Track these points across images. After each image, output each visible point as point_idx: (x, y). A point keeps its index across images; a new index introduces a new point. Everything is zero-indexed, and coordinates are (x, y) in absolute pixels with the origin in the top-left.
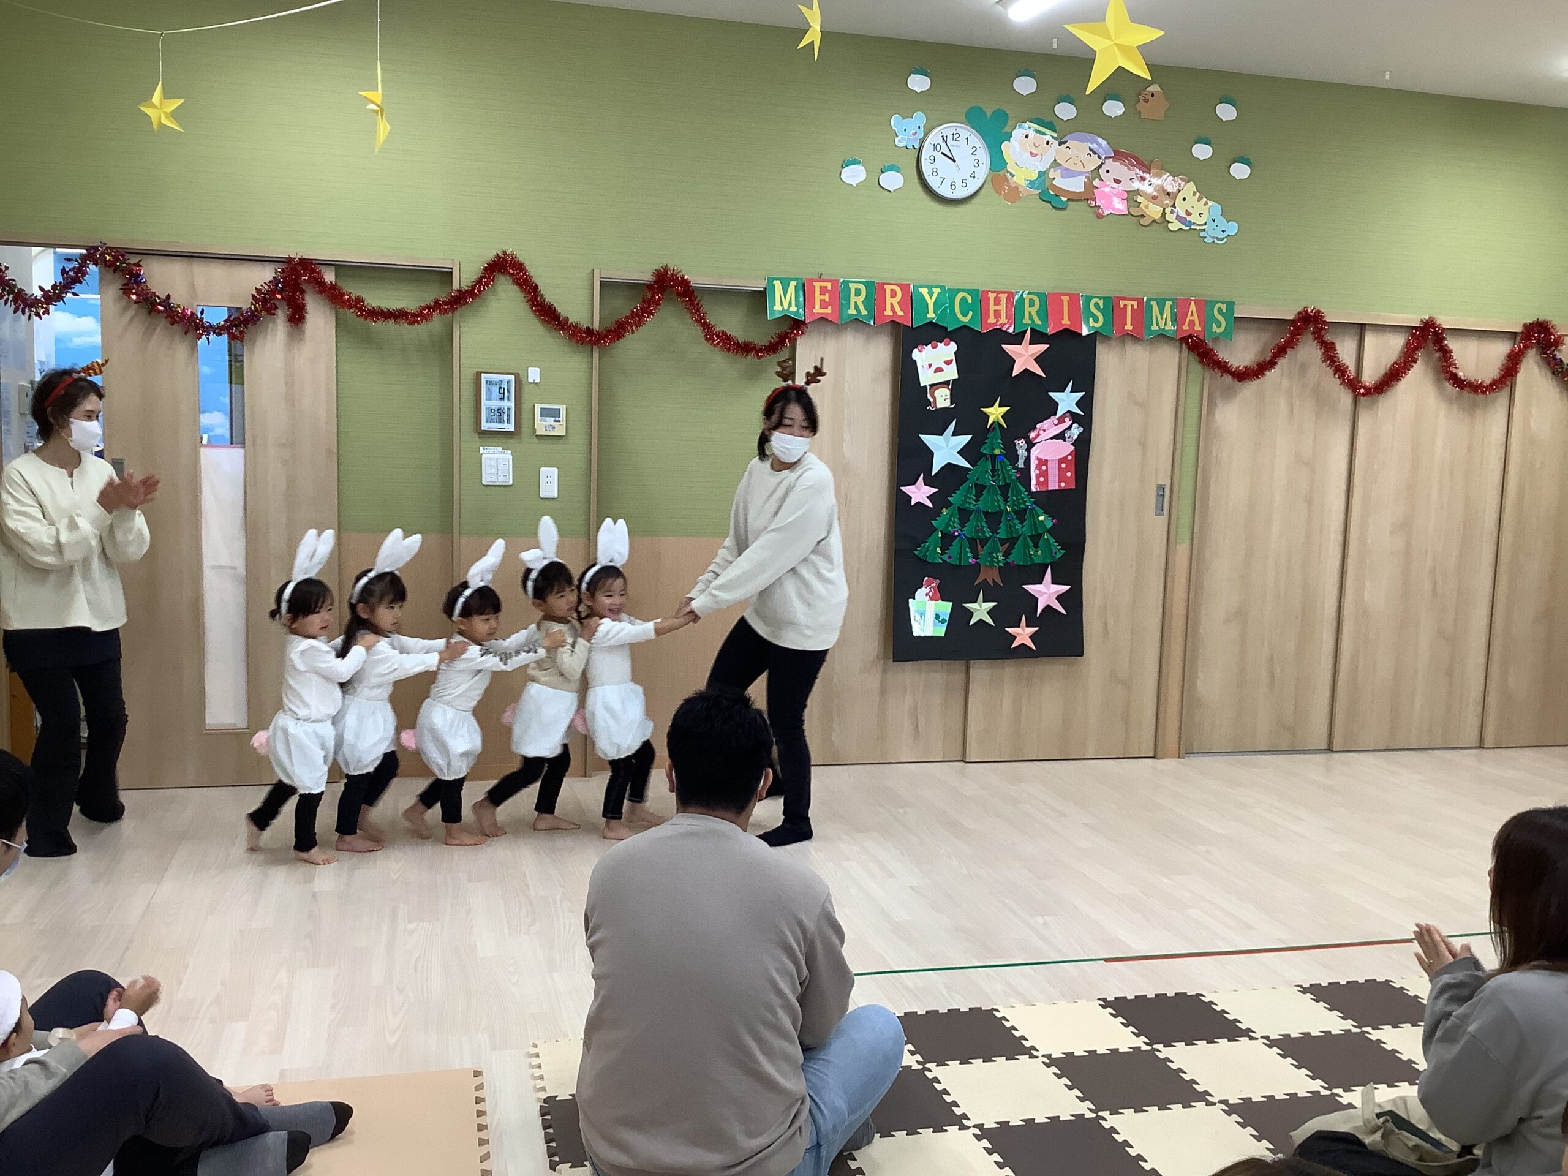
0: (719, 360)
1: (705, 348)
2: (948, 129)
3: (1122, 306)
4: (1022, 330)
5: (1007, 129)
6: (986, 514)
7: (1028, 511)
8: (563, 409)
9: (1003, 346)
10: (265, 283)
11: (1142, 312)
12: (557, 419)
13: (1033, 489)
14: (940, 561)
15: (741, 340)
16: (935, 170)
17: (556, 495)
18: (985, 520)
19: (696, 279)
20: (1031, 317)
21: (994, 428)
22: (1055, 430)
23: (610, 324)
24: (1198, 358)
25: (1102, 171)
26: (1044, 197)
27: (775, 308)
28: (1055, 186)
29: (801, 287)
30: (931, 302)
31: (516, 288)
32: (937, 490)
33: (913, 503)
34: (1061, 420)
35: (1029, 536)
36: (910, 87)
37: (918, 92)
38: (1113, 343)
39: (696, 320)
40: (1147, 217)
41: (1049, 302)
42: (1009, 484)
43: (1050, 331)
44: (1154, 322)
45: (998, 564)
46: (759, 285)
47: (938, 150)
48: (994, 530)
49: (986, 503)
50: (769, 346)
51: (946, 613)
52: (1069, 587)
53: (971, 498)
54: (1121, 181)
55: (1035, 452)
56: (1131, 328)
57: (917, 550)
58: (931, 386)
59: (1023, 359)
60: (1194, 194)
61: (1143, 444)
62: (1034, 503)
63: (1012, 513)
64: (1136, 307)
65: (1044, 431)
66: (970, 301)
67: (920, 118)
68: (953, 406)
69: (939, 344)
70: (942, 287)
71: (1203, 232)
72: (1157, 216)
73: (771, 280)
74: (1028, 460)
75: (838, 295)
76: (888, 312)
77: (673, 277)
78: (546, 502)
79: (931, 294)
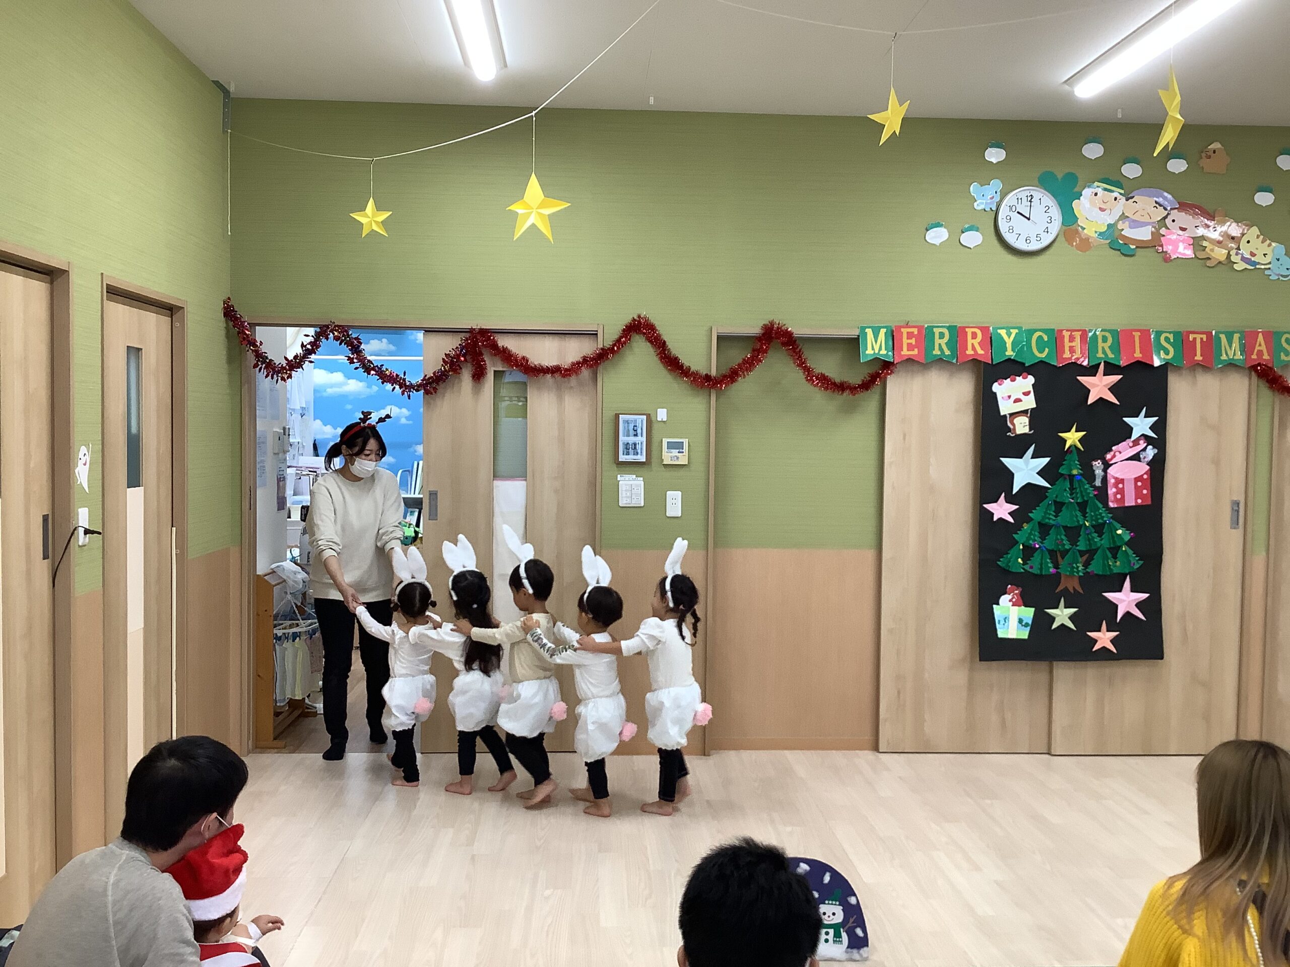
0: (818, 396)
1: (808, 388)
2: (1023, 192)
3: (1191, 339)
4: (1097, 363)
5: (1076, 190)
6: (1065, 528)
7: (1106, 525)
8: (686, 442)
9: (1078, 378)
10: (453, 349)
11: (1210, 344)
12: (681, 450)
13: (1111, 505)
14: (1022, 570)
15: (838, 380)
16: (1011, 228)
17: (680, 515)
18: (1064, 533)
19: (798, 329)
20: (1105, 351)
21: (1071, 451)
22: (1130, 452)
23: (725, 371)
24: (1267, 385)
25: (1168, 221)
26: (1113, 246)
27: (867, 352)
28: (1124, 236)
29: (889, 334)
30: (1009, 341)
31: (648, 344)
32: (1017, 507)
33: (995, 519)
34: (1136, 443)
35: (1108, 548)
36: (986, 158)
37: (995, 162)
38: (1184, 372)
39: (798, 365)
40: (1212, 260)
41: (1122, 338)
42: (1087, 501)
43: (1122, 363)
44: (1223, 352)
45: (1078, 574)
46: (854, 333)
47: (1014, 210)
48: (1074, 541)
49: (1067, 518)
50: (862, 384)
51: (1030, 617)
52: (1147, 595)
53: (1050, 514)
54: (1187, 229)
55: (1111, 471)
56: (1201, 358)
57: (1000, 561)
58: (1011, 415)
59: (1097, 389)
60: (1258, 237)
61: (1216, 462)
62: (1112, 518)
63: (1091, 527)
64: (1205, 340)
65: (1120, 453)
66: (1046, 338)
67: (996, 185)
68: (1032, 431)
69: (1017, 378)
70: (1020, 328)
71: (1269, 271)
72: (1223, 258)
73: (863, 329)
74: (1105, 479)
75: (923, 338)
76: (970, 352)
77: (779, 329)
78: (672, 520)
79: (1009, 334)
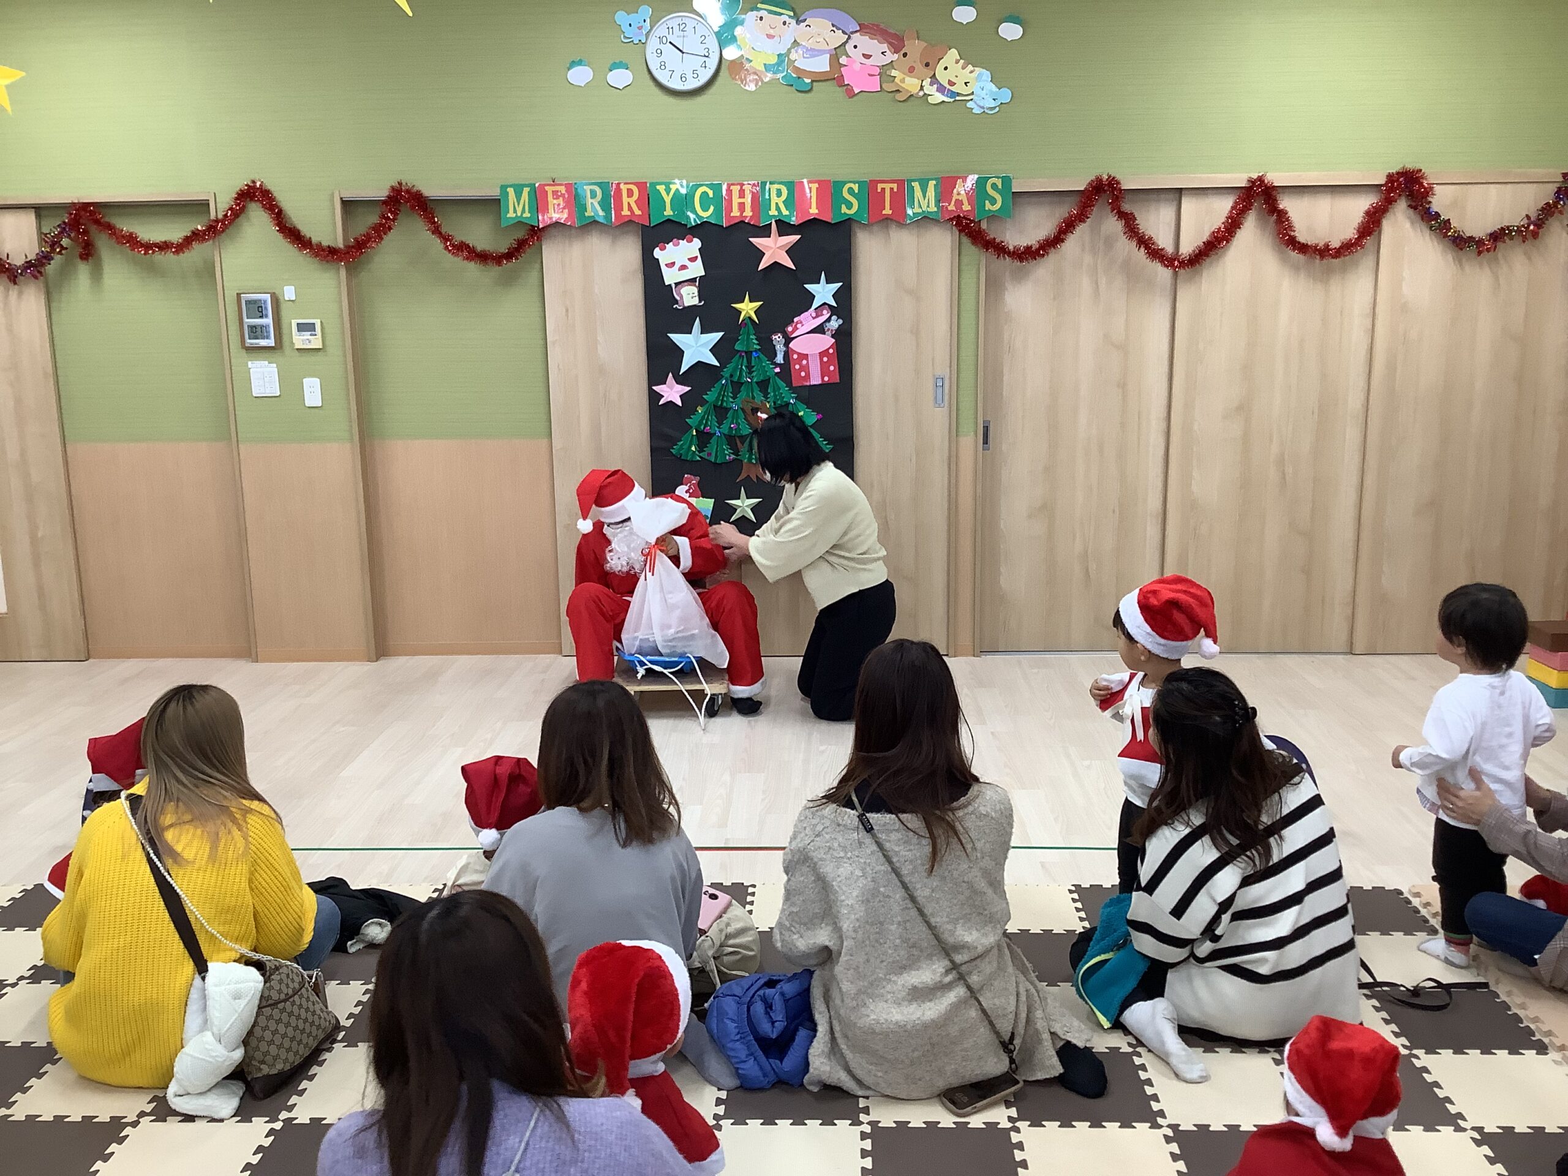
2: (674, 20)
3: (879, 190)
4: (769, 222)
8: (318, 323)
9: (751, 239)
10: (54, 227)
11: (901, 194)
12: (313, 333)
13: (796, 384)
14: (698, 458)
15: (479, 247)
16: (663, 63)
17: (320, 404)
20: (778, 206)
21: (746, 324)
22: (814, 323)
23: (353, 241)
24: (970, 241)
27: (508, 215)
29: (533, 192)
30: (668, 199)
31: (266, 212)
32: (688, 388)
33: (665, 402)
34: (819, 312)
39: (432, 231)
41: (797, 190)
42: (768, 379)
44: (916, 204)
46: (495, 192)
47: (664, 42)
50: (508, 252)
53: (727, 396)
54: (871, 56)
55: (794, 345)
56: (890, 212)
57: (672, 448)
58: (677, 284)
59: (772, 251)
62: (796, 397)
64: (895, 190)
65: (802, 324)
66: (711, 195)
67: (646, 11)
68: (701, 303)
69: (681, 241)
71: (971, 103)
73: (504, 188)
74: (787, 355)
75: (574, 199)
76: (626, 212)
77: (408, 191)
78: (312, 410)
79: (668, 190)
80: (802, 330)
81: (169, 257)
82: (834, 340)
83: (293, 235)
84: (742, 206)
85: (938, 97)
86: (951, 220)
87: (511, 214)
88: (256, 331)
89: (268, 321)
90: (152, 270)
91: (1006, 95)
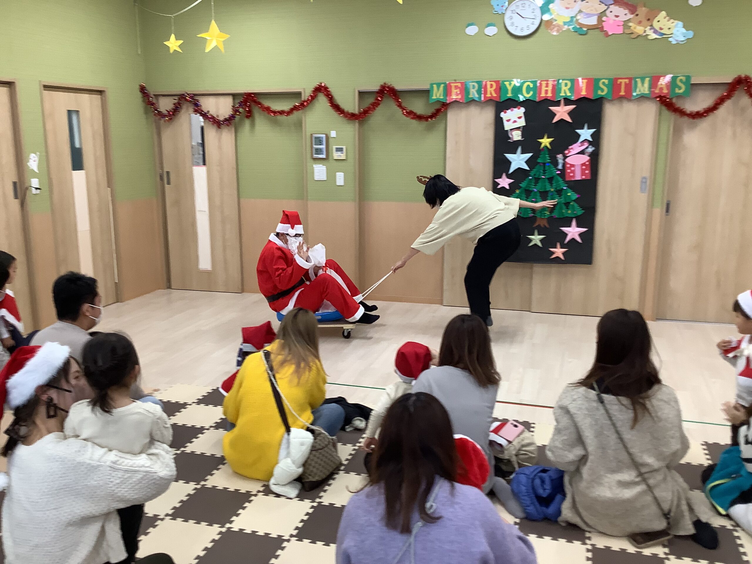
2: (519, 2)
3: (619, 82)
4: (560, 99)
6: (540, 192)
7: (563, 190)
8: (345, 148)
9: (549, 107)
10: (237, 103)
11: (630, 84)
12: (342, 152)
13: (567, 179)
15: (418, 113)
16: (512, 23)
17: (343, 184)
18: (539, 195)
19: (398, 87)
20: (565, 91)
21: (544, 149)
22: (579, 149)
23: (362, 110)
26: (574, 30)
28: (580, 23)
29: (445, 87)
30: (510, 89)
31: (326, 97)
32: (512, 181)
33: (499, 187)
34: (582, 144)
35: (563, 203)
39: (398, 106)
41: (575, 84)
42: (553, 177)
43: (573, 98)
44: (638, 89)
45: (545, 217)
47: (514, 13)
49: (540, 187)
50: (431, 115)
52: (586, 229)
53: (531, 185)
55: (567, 160)
56: (624, 94)
58: (511, 130)
59: (560, 113)
60: (666, 18)
61: (633, 155)
62: (566, 186)
63: (555, 192)
64: (627, 82)
65: (573, 150)
66: (531, 86)
68: (523, 139)
69: (514, 109)
71: (671, 38)
73: (432, 85)
74: (564, 165)
75: (464, 89)
76: (489, 95)
77: (388, 87)
78: (339, 187)
79: (510, 84)
80: (573, 152)
81: (283, 118)
82: (588, 158)
83: (336, 107)
84: (546, 92)
85: (655, 36)
86: (657, 97)
87: (434, 97)
88: (319, 151)
89: (323, 147)
90: (276, 123)
91: (690, 34)
